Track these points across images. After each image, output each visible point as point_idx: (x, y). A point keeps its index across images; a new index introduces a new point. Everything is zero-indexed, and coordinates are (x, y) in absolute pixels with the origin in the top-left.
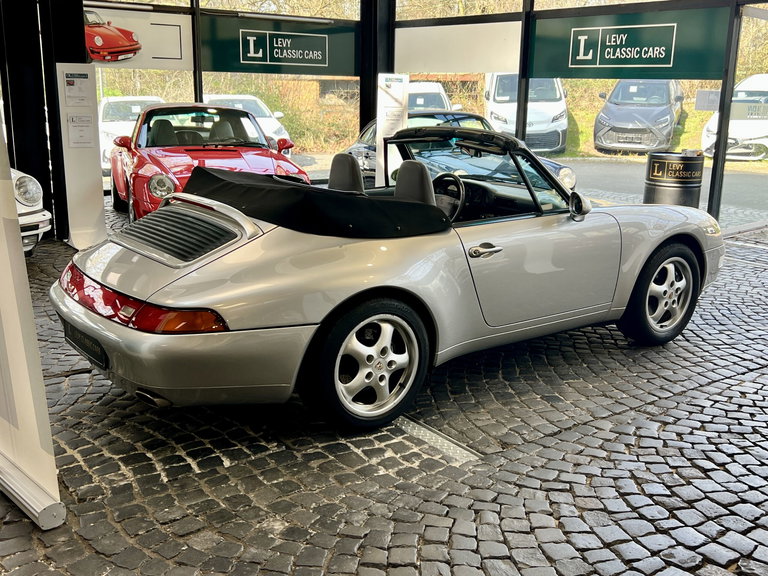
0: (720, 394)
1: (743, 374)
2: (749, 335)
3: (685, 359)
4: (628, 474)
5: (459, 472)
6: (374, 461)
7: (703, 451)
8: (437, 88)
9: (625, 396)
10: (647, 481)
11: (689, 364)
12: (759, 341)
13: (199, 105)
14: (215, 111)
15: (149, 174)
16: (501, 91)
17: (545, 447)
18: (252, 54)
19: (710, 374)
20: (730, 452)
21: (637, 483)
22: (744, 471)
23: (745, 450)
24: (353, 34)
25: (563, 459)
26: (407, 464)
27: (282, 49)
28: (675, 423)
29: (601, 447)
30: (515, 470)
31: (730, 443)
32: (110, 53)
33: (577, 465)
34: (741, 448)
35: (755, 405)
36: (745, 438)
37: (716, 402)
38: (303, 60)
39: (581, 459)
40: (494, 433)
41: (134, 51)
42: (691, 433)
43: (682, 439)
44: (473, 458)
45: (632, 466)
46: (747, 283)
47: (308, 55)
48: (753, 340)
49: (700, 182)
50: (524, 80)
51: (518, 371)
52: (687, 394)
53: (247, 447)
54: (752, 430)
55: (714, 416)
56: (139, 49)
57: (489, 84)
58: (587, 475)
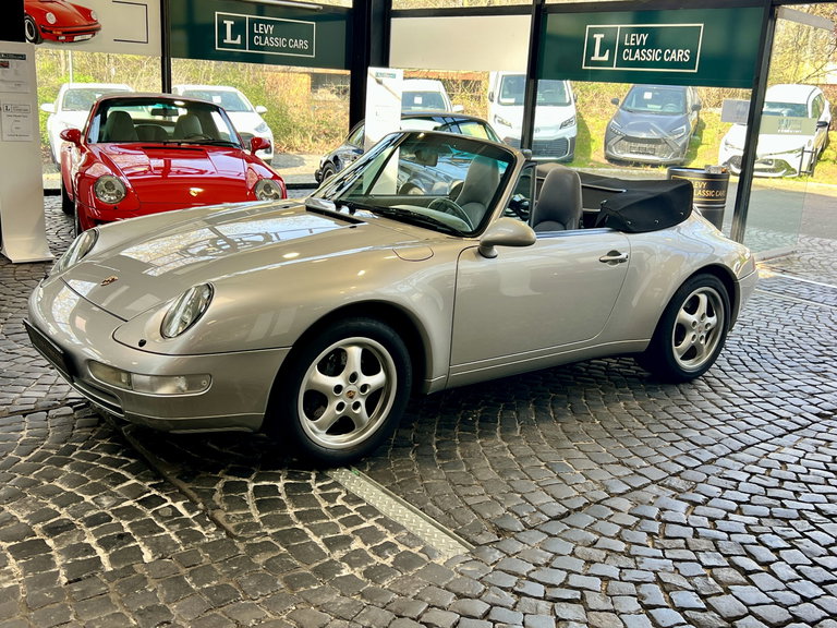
0: (756, 463)
1: (781, 436)
2: (782, 385)
3: (712, 415)
4: (652, 577)
5: (444, 571)
6: (338, 555)
7: (742, 544)
8: (437, 87)
9: (645, 464)
10: (676, 588)
11: (717, 422)
12: (796, 393)
13: (167, 96)
14: (182, 104)
15: (96, 175)
16: (506, 93)
17: (550, 535)
18: (228, 40)
19: (742, 436)
20: (774, 545)
21: (664, 590)
22: (794, 574)
23: (792, 544)
24: (344, 22)
25: (573, 554)
26: (378, 560)
27: (263, 36)
28: (705, 503)
29: (618, 536)
30: (514, 569)
31: (774, 533)
32: (64, 33)
33: (590, 562)
34: (787, 540)
35: (799, 481)
36: (790, 526)
37: (752, 474)
38: (288, 50)
39: (596, 554)
40: (489, 515)
41: (93, 32)
42: (726, 518)
43: (715, 527)
44: (462, 550)
45: (657, 564)
46: (776, 320)
47: (293, 43)
48: (788, 392)
49: (724, 202)
50: (532, 81)
51: (519, 427)
52: (718, 462)
53: (176, 533)
54: (797, 515)
55: (752, 495)
56: (98, 29)
57: (493, 85)
58: (602, 578)
